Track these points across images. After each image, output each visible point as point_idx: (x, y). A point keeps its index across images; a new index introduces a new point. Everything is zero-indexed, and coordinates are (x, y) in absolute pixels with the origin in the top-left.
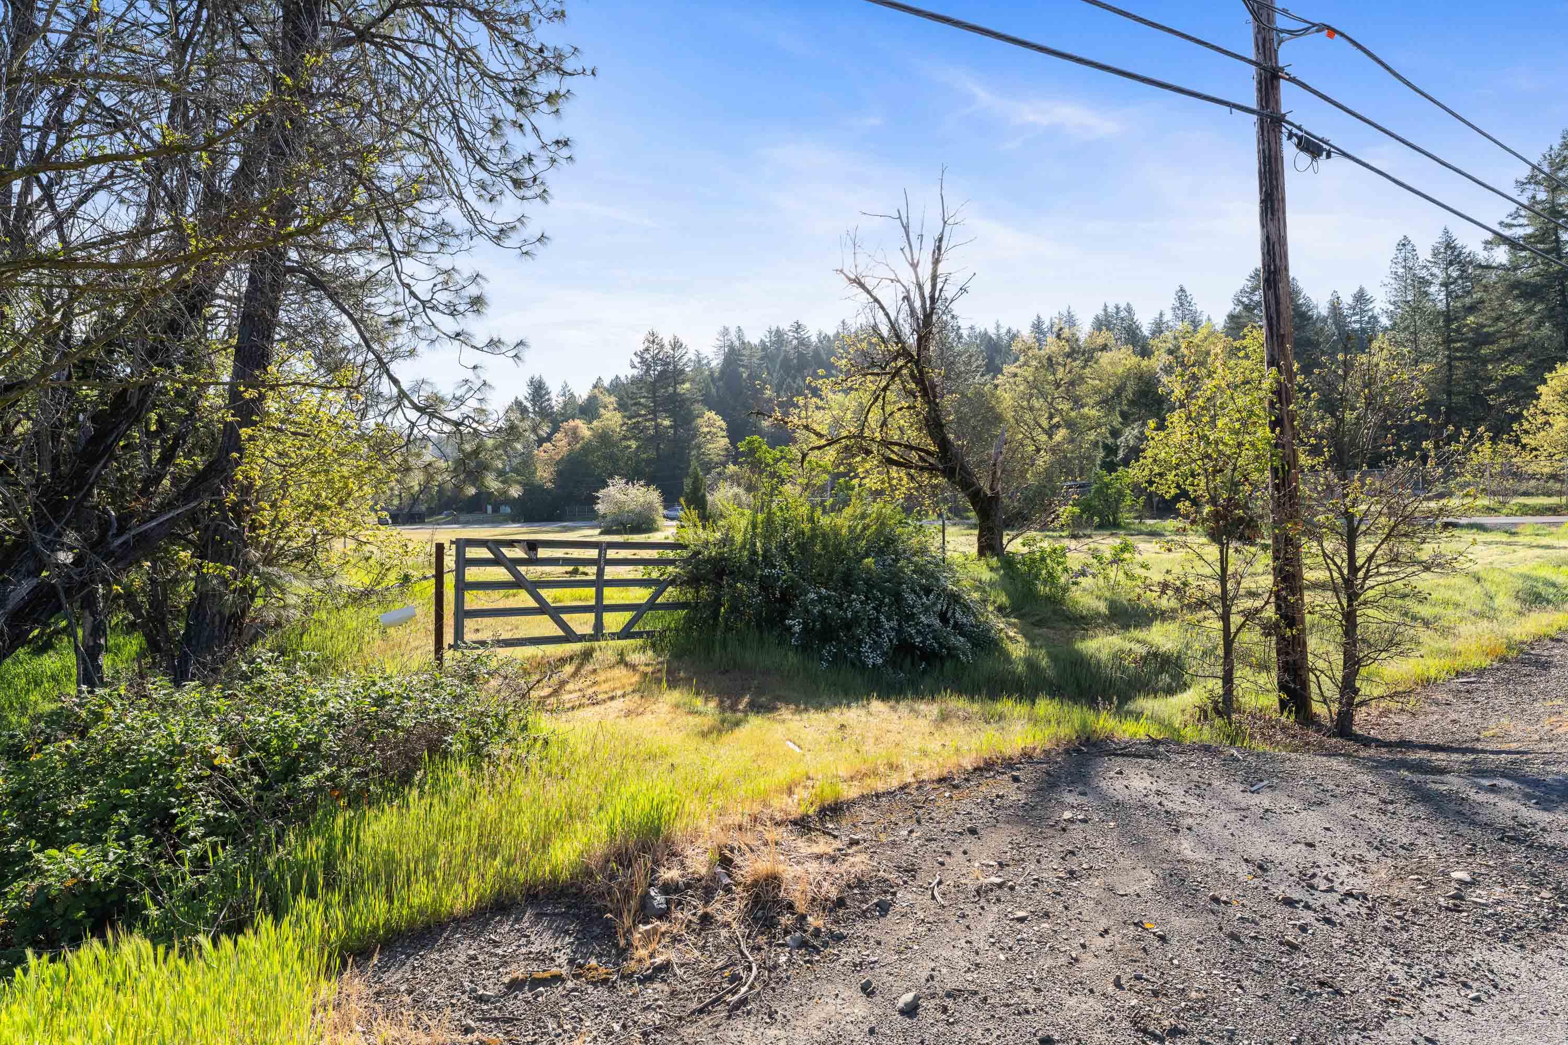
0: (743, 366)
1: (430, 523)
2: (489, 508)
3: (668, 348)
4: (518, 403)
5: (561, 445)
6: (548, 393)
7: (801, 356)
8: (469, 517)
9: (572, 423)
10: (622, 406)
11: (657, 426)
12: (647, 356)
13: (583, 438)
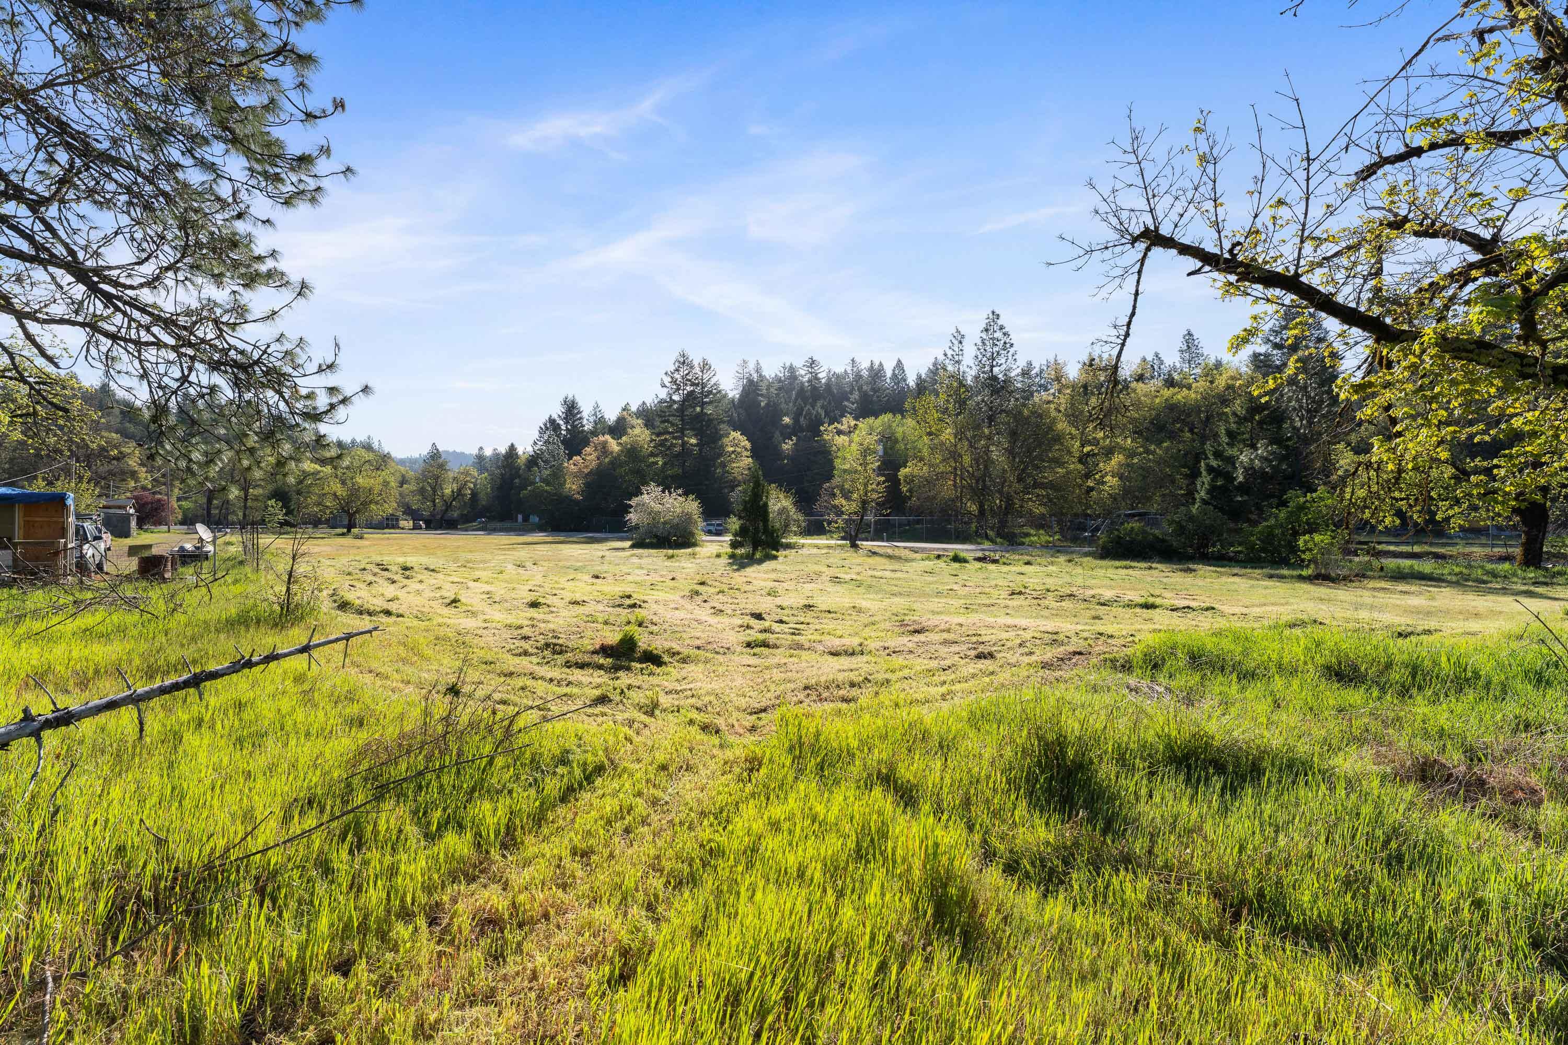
0: (762, 395)
1: (462, 530)
2: (520, 517)
3: (697, 369)
4: (552, 421)
5: (589, 458)
6: (579, 412)
7: (814, 389)
8: (498, 525)
9: (601, 438)
10: (648, 424)
11: (684, 444)
12: (677, 376)
13: (612, 453)
